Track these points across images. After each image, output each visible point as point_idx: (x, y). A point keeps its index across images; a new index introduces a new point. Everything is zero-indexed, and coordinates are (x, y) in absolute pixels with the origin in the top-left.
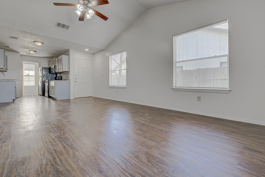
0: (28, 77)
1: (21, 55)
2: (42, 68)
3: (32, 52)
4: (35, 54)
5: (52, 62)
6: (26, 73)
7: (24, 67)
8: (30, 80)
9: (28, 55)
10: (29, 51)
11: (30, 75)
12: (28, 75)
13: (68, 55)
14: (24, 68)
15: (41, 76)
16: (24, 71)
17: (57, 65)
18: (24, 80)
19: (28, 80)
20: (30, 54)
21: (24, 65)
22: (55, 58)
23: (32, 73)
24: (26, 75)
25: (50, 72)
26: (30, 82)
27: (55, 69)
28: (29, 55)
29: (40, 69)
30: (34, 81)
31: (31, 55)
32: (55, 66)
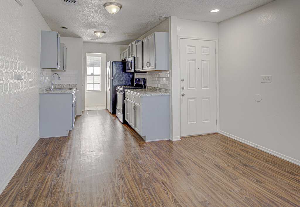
0: (92, 77)
1: (83, 42)
2: (113, 62)
3: (99, 34)
4: (102, 37)
5: (127, 50)
6: (89, 70)
7: (87, 60)
8: (95, 82)
9: (92, 41)
10: (95, 32)
11: (95, 74)
12: (92, 75)
13: (167, 30)
14: (87, 64)
15: (110, 78)
16: (88, 68)
17: (139, 56)
18: (88, 82)
19: (93, 83)
20: (95, 39)
21: (88, 58)
22: (134, 43)
23: (97, 70)
24: (90, 74)
25: (124, 70)
26: (94, 84)
27: (135, 64)
28: (94, 41)
29: (109, 63)
30: (99, 84)
31: (96, 41)
32: (135, 58)
